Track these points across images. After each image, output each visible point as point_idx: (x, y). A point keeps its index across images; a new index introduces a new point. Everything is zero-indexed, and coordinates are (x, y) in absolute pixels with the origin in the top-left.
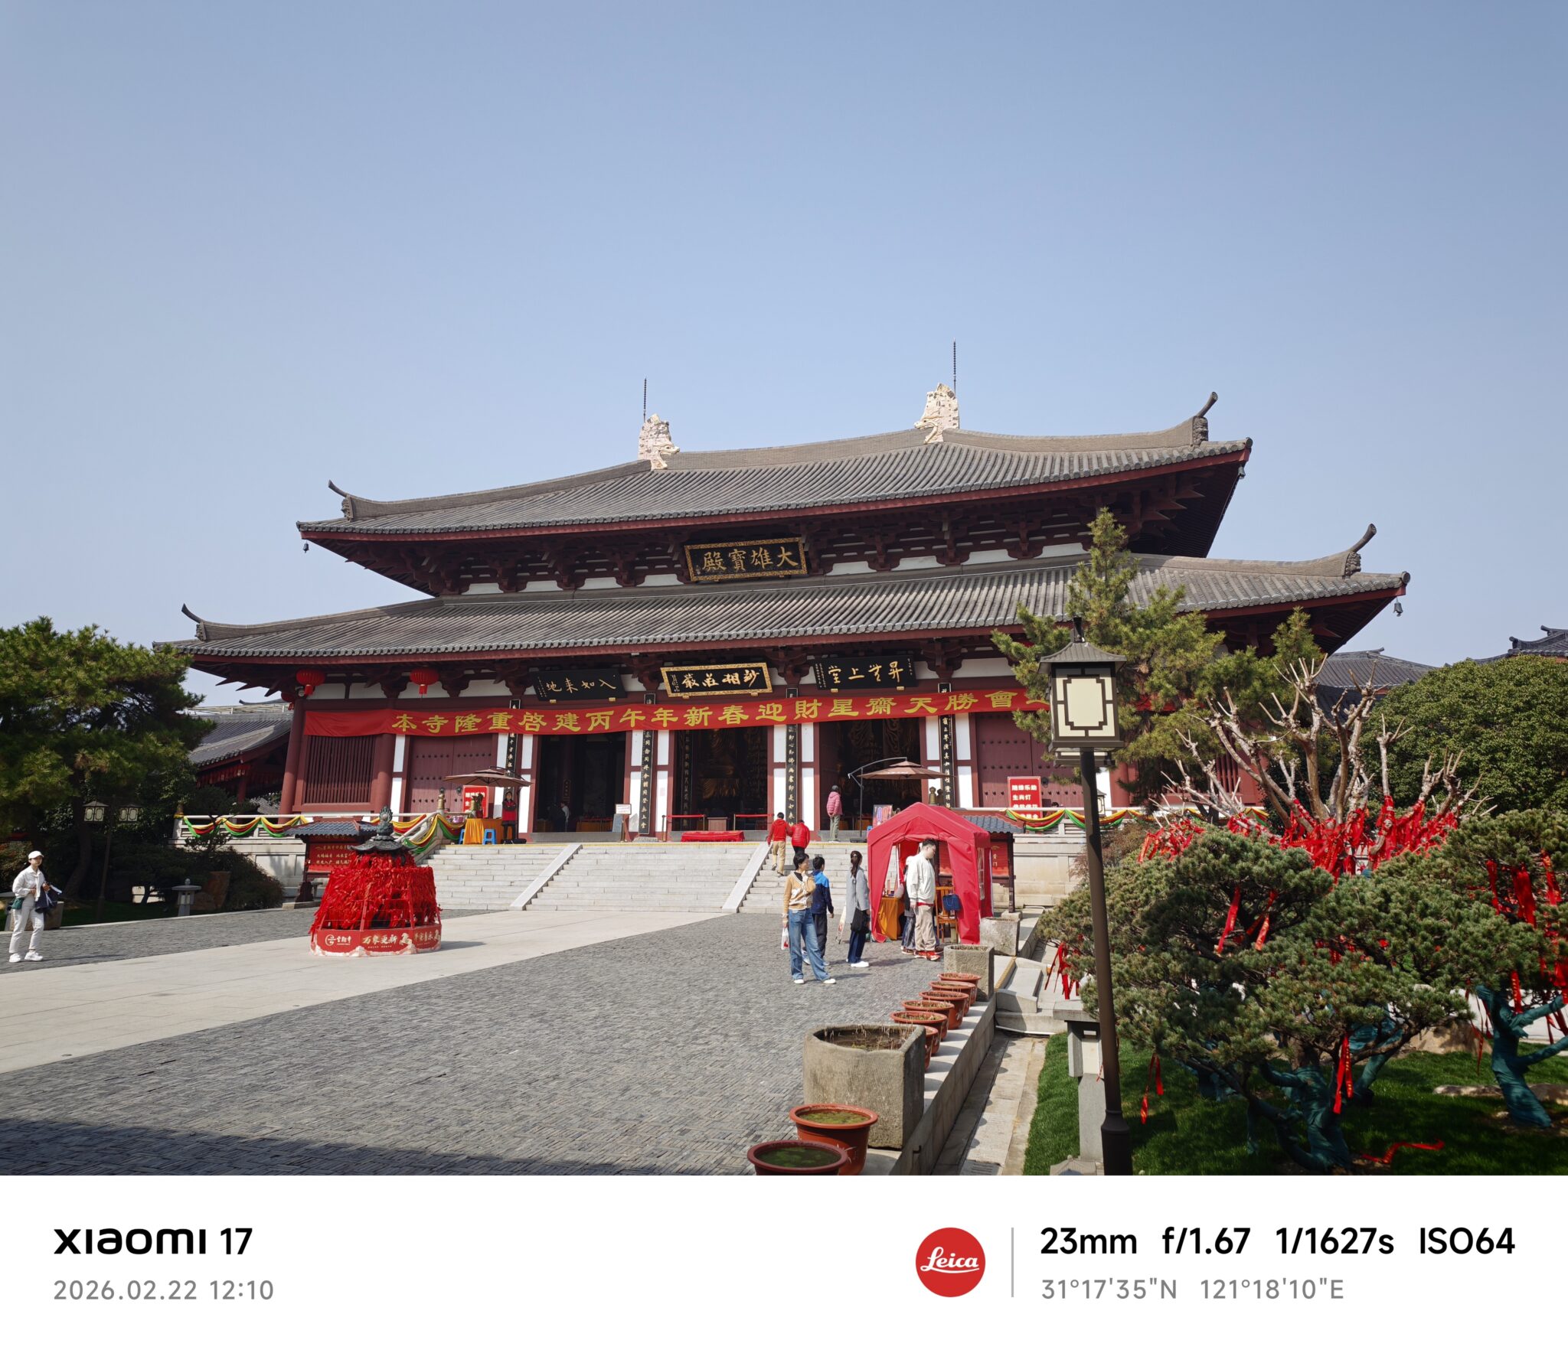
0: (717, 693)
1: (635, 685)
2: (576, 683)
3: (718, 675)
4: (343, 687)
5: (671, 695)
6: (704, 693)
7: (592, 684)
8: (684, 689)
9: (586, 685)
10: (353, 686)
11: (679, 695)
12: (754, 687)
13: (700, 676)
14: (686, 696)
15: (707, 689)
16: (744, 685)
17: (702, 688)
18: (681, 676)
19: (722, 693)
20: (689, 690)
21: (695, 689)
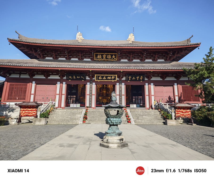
0: (105, 81)
1: (88, 78)
2: (76, 77)
3: (106, 77)
4: (19, 75)
5: (96, 80)
6: (103, 80)
7: (79, 77)
8: (99, 79)
9: (78, 77)
10: (21, 75)
11: (97, 80)
12: (113, 80)
13: (102, 77)
14: (99, 81)
15: (104, 80)
16: (111, 79)
17: (102, 79)
18: (99, 77)
19: (106, 81)
20: (100, 80)
21: (101, 79)
